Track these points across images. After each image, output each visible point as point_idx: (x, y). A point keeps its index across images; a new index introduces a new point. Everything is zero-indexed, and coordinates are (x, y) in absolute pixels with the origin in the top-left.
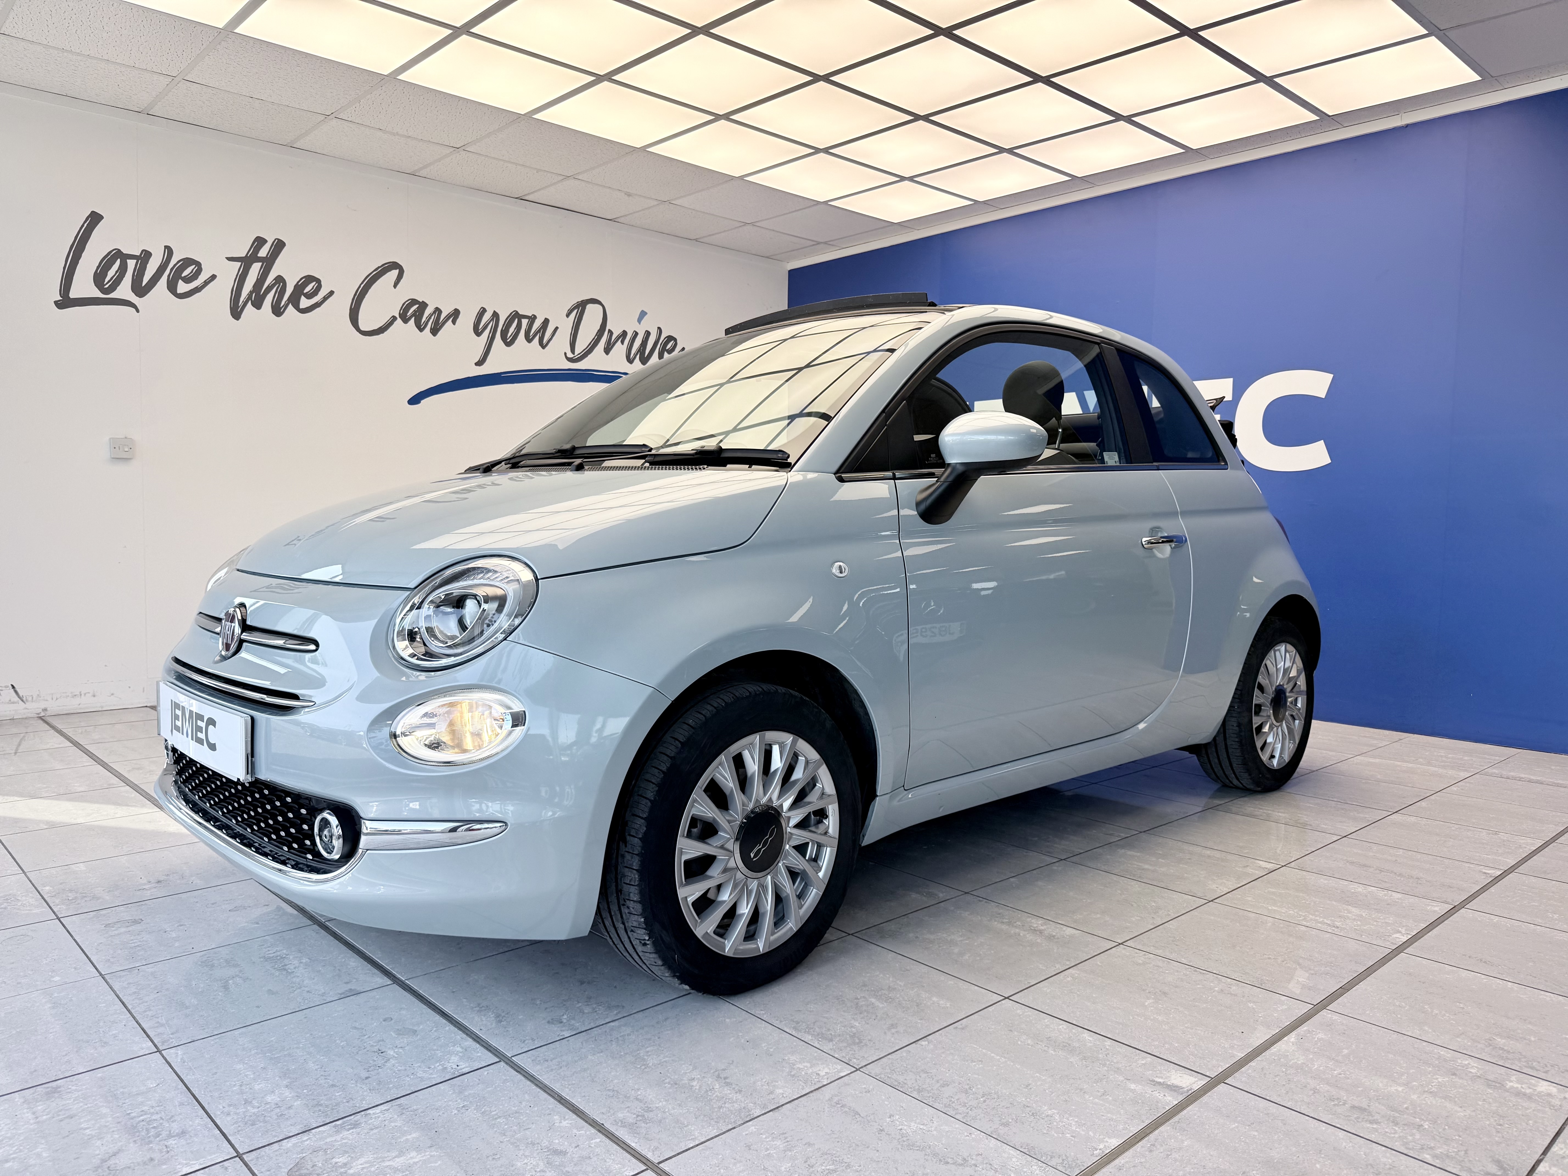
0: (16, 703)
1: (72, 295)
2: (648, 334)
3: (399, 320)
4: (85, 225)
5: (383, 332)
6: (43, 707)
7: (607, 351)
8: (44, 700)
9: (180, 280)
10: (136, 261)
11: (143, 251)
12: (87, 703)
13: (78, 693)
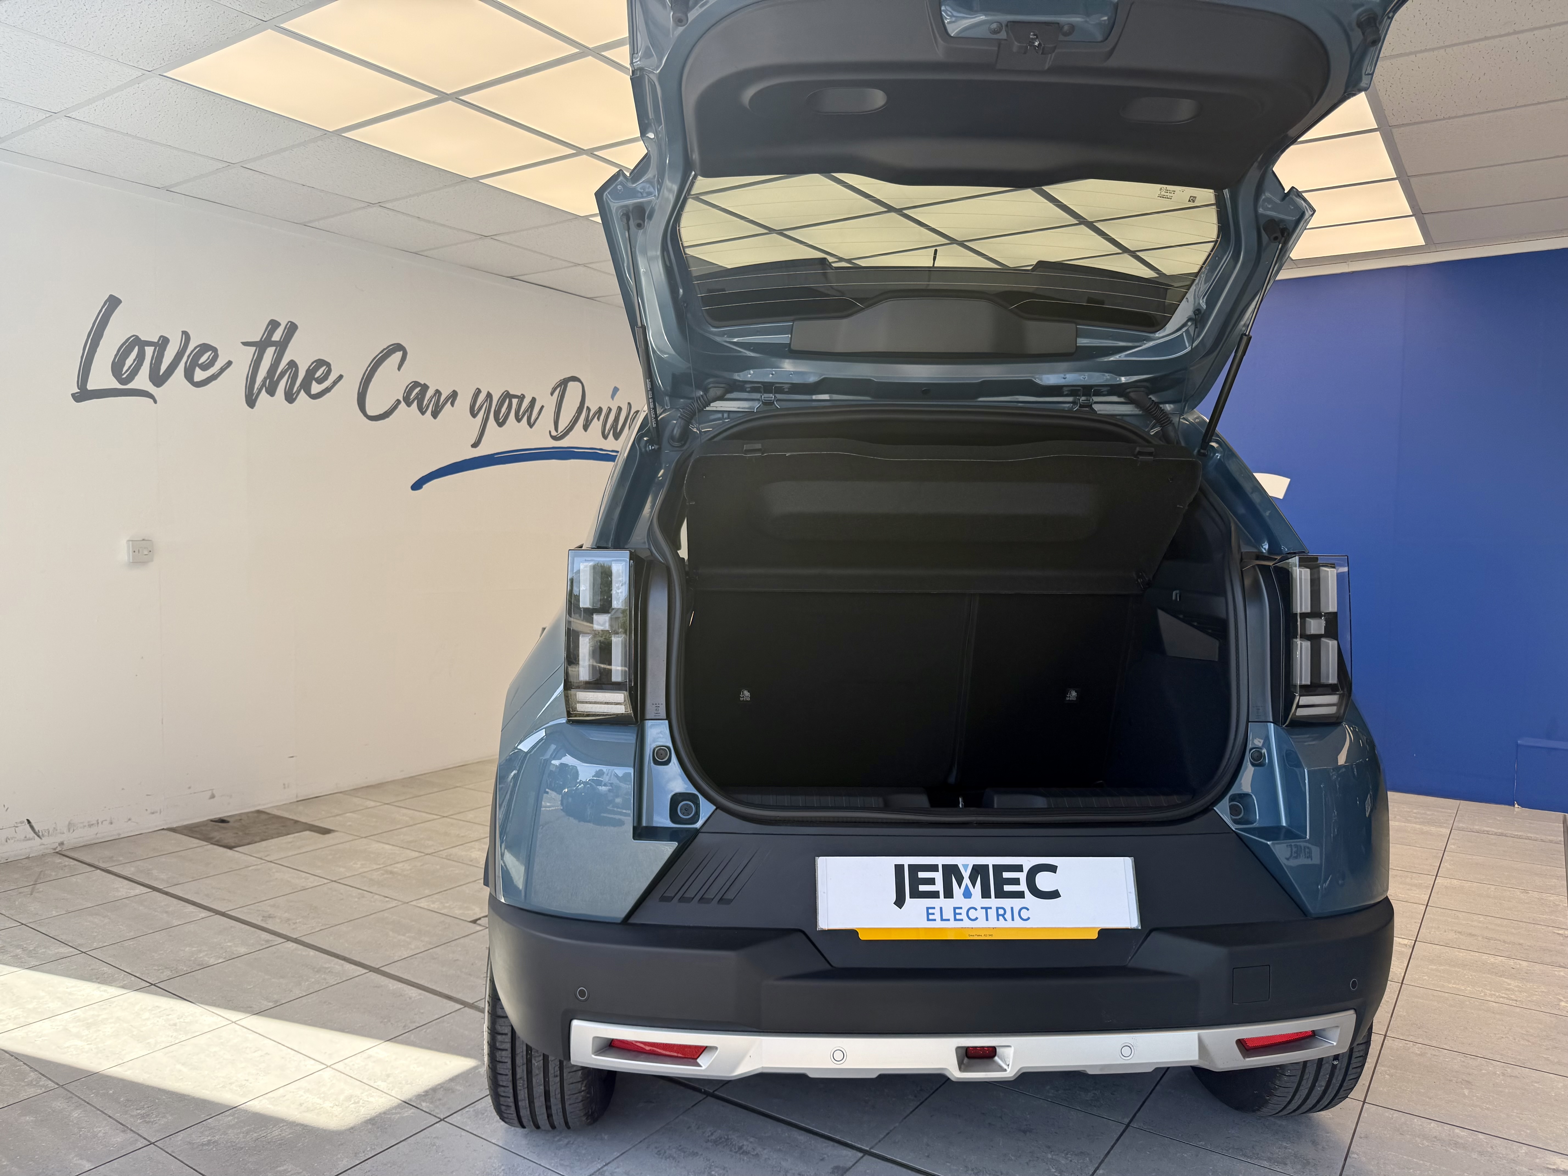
0: (32, 839)
1: (91, 386)
2: (620, 409)
3: (403, 403)
4: (104, 310)
5: (388, 417)
6: (59, 840)
7: (586, 427)
8: (61, 833)
9: (197, 368)
10: (153, 348)
11: (161, 336)
12: (105, 832)
13: (96, 822)
